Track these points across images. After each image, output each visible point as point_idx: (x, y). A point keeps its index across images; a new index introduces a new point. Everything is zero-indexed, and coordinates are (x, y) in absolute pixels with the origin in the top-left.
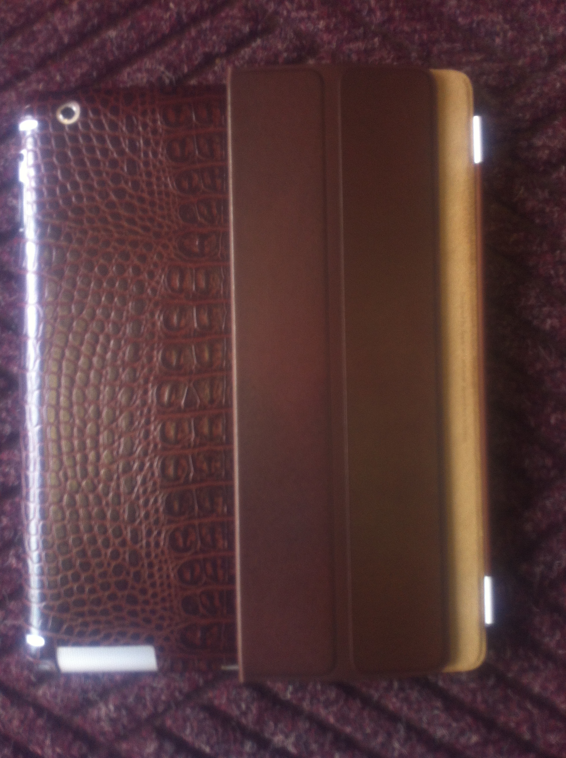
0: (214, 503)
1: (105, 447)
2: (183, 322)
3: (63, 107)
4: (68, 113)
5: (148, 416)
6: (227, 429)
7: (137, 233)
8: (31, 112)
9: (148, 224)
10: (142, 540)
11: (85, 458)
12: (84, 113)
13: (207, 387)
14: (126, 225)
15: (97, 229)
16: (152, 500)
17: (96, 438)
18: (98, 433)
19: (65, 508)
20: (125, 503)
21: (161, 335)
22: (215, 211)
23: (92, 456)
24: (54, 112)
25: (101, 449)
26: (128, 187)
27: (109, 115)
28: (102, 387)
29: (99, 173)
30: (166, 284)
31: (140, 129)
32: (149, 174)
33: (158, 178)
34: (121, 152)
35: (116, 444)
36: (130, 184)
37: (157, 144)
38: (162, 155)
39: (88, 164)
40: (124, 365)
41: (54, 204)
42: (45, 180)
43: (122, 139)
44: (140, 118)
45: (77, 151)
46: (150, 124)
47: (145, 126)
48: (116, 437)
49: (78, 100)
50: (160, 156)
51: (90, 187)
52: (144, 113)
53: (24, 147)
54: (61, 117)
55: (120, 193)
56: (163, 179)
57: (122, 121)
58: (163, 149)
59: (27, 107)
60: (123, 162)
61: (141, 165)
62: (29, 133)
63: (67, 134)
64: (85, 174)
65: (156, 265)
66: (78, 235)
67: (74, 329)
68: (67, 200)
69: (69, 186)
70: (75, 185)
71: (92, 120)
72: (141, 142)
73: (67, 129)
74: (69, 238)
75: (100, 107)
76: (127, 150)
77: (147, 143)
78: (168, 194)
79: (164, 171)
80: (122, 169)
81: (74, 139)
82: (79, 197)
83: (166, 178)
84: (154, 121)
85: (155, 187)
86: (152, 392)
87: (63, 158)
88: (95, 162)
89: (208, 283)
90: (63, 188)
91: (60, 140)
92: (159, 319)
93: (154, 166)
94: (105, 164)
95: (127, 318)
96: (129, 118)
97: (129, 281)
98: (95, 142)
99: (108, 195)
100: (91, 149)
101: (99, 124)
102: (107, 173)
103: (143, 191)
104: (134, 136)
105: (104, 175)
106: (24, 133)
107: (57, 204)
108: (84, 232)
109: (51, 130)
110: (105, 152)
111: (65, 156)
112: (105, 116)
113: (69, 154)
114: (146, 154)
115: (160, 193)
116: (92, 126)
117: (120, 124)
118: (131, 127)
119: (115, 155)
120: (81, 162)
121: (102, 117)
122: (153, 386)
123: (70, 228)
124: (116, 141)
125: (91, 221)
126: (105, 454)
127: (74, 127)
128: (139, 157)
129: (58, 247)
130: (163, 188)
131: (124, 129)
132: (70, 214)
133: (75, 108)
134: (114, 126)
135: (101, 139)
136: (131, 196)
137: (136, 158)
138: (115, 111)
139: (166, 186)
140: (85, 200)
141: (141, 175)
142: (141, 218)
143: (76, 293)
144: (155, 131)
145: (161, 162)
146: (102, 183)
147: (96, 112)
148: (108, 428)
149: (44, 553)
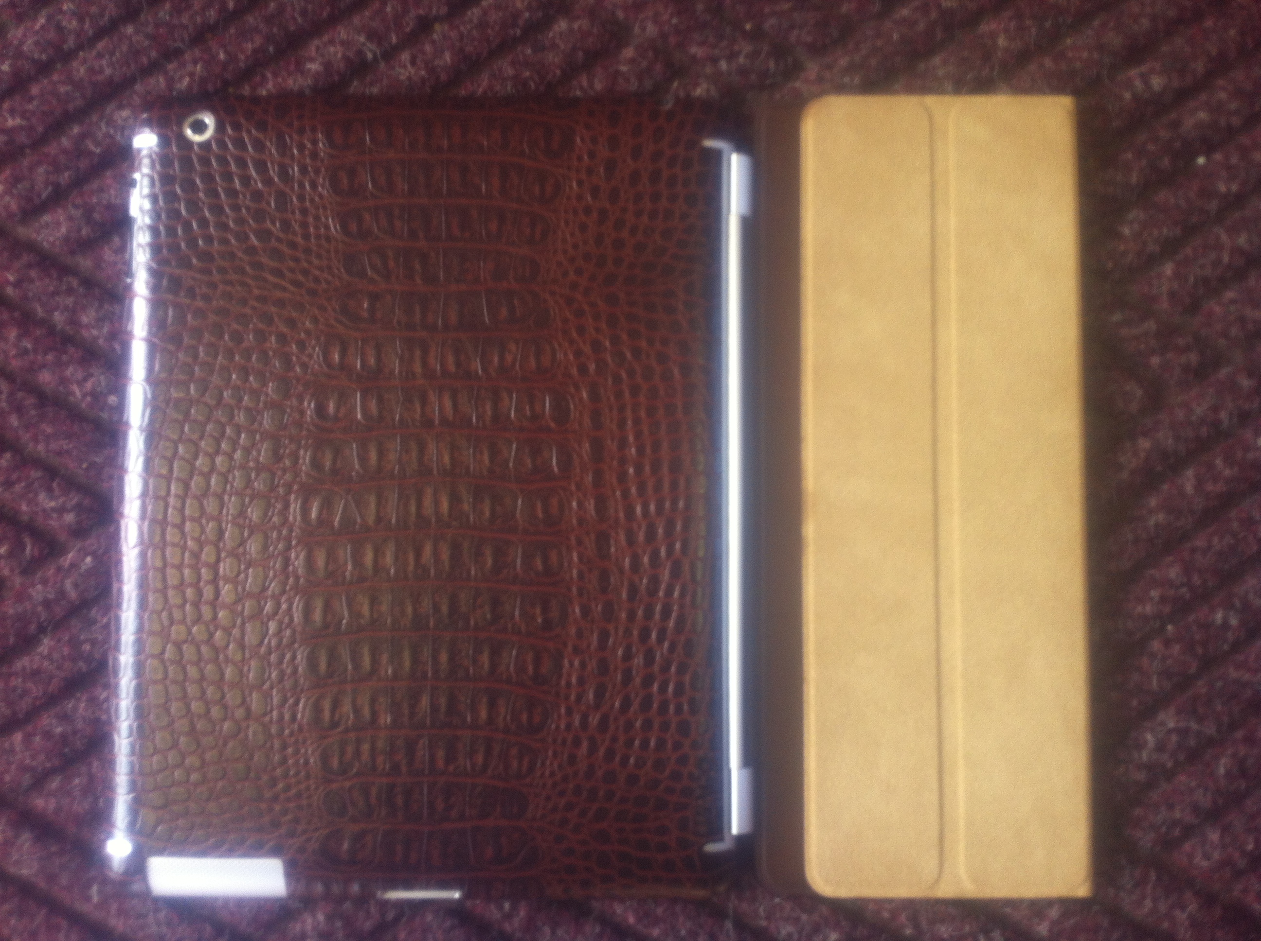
0: (375, 662)
1: (227, 580)
2: (343, 411)
3: (191, 119)
4: (199, 127)
5: (288, 539)
6: (396, 558)
7: (284, 289)
8: (149, 123)
9: (300, 277)
10: (271, 711)
11: (200, 593)
12: (220, 127)
13: (372, 500)
14: (271, 278)
15: (230, 283)
16: (288, 656)
17: (214, 567)
18: (218, 560)
19: (168, 664)
20: (250, 658)
21: (311, 427)
22: (391, 264)
23: (208, 592)
24: (180, 124)
25: (221, 583)
26: (276, 228)
27: (253, 131)
28: (226, 497)
29: (236, 208)
30: (321, 358)
31: (295, 151)
32: (304, 211)
33: (317, 218)
34: (268, 181)
35: (242, 576)
36: (278, 225)
37: (317, 172)
38: (323, 187)
39: (223, 196)
40: (259, 469)
41: (174, 248)
42: (163, 216)
43: (269, 165)
44: (295, 137)
45: (208, 178)
46: (309, 145)
47: (301, 147)
48: (243, 567)
49: (214, 111)
50: (320, 189)
51: (223, 226)
52: (301, 131)
53: (138, 169)
54: (189, 132)
55: (264, 235)
56: (323, 219)
57: (271, 141)
58: (324, 179)
59: (145, 116)
60: (270, 194)
61: (295, 200)
62: (144, 152)
63: (196, 154)
64: (217, 209)
65: (308, 332)
66: (205, 290)
67: (192, 417)
68: (192, 242)
69: (195, 225)
70: (204, 223)
71: (229, 137)
72: (296, 169)
73: (196, 147)
74: (191, 293)
75: (243, 121)
76: (276, 179)
77: (303, 170)
78: (328, 239)
79: (325, 208)
80: (269, 204)
81: (205, 161)
82: (209, 239)
83: (327, 218)
84: (315, 142)
85: (312, 230)
86: (295, 507)
87: (189, 186)
88: (232, 193)
89: (379, 359)
90: (187, 226)
91: (186, 162)
92: (310, 407)
93: (312, 201)
94: (245, 196)
95: (265, 403)
96: (280, 137)
97: (271, 353)
98: (233, 167)
99: (247, 238)
100: (228, 176)
101: (240, 143)
102: (248, 209)
103: (295, 234)
104: (287, 161)
105: (244, 211)
106: (139, 151)
107: (178, 247)
108: (213, 286)
109: (174, 149)
110: (246, 180)
111: (194, 183)
112: (249, 132)
113: (198, 181)
114: (302, 185)
115: (318, 237)
116: (230, 146)
117: (268, 144)
118: (283, 148)
119: (260, 185)
120: (212, 193)
121: (244, 135)
122: (296, 499)
123: (194, 279)
124: (261, 167)
125: (222, 270)
126: (226, 589)
127: (205, 146)
128: (292, 188)
129: (177, 306)
130: (322, 230)
131: (273, 151)
132: (194, 261)
133: (209, 120)
134: (259, 146)
135: (242, 163)
136: (279, 240)
137: (288, 190)
138: (262, 126)
139: (327, 227)
140: (216, 243)
141: (293, 213)
142: (292, 271)
143: (197, 369)
144: (314, 155)
145: (321, 196)
146: (240, 221)
147: (237, 127)
148: (233, 554)
149: (135, 725)
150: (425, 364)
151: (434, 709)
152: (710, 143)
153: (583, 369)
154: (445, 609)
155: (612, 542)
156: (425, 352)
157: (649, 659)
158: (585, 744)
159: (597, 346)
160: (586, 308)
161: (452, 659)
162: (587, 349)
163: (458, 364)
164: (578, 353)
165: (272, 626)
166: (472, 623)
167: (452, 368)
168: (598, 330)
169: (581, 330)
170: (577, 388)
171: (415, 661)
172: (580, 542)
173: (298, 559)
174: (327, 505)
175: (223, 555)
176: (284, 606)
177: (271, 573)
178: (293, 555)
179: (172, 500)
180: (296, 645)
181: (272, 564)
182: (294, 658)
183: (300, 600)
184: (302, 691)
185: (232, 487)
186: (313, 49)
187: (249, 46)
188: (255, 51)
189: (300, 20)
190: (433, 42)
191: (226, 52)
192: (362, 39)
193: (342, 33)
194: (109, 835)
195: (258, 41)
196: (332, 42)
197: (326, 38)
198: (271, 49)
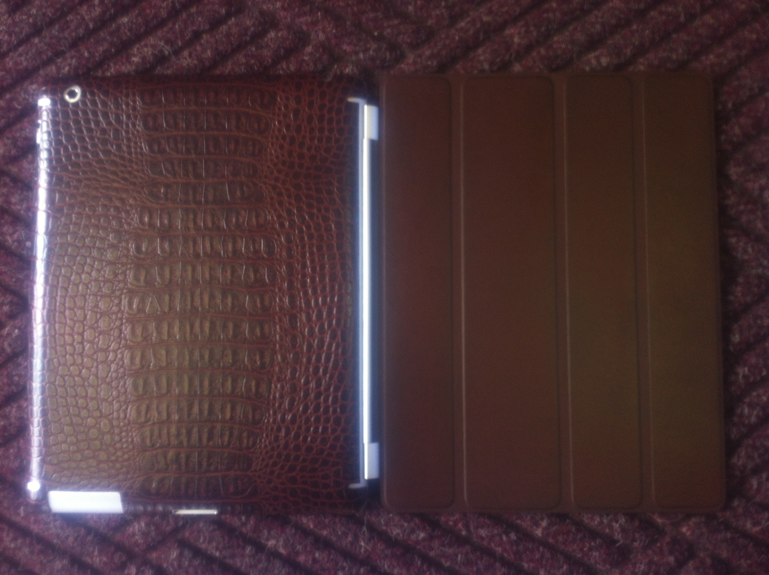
0: (169, 385)
1: (89, 342)
2: (150, 249)
3: (68, 90)
4: (72, 94)
5: (121, 319)
6: (180, 329)
7: (118, 182)
8: (46, 92)
9: (127, 176)
10: (113, 413)
11: (74, 349)
12: (84, 94)
13: (167, 298)
14: (111, 177)
15: (88, 179)
16: (122, 383)
17: (82, 334)
18: (84, 331)
19: (57, 387)
20: (101, 384)
21: (133, 258)
22: (176, 168)
23: (78, 348)
24: (62, 93)
25: (85, 343)
26: (114, 149)
27: (101, 96)
28: (87, 297)
29: (92, 138)
30: (138, 220)
31: (124, 107)
32: (129, 140)
33: (136, 143)
34: (109, 123)
35: (97, 339)
36: (114, 147)
37: (136, 117)
38: (139, 126)
39: (85, 132)
40: (106, 281)
41: (59, 160)
42: (53, 144)
43: (110, 114)
44: (123, 98)
45: (77, 122)
46: (131, 103)
47: (127, 105)
48: (97, 335)
49: (80, 85)
50: (137, 127)
51: (85, 149)
52: (127, 96)
53: (41, 118)
54: (67, 97)
55: (107, 152)
56: (139, 144)
57: (111, 102)
58: (139, 122)
59: (44, 88)
60: (110, 130)
61: (123, 133)
62: (44, 108)
63: (71, 109)
64: (82, 139)
65: (131, 206)
66: (75, 183)
67: (69, 254)
68: (68, 157)
69: (70, 147)
70: (75, 147)
71: (89, 100)
72: (124, 117)
73: (71, 106)
74: (68, 185)
75: (96, 91)
76: (113, 122)
77: (128, 117)
78: (142, 154)
79: (140, 138)
80: (109, 136)
81: (76, 113)
82: (77, 156)
83: (141, 143)
84: (134, 102)
85: (133, 150)
86: (125, 301)
87: (67, 127)
88: (90, 130)
89: (170, 221)
90: (66, 149)
91: (66, 114)
92: (132, 247)
93: (133, 134)
94: (97, 132)
95: (108, 245)
96: (116, 99)
97: (111, 218)
98: (91, 116)
99: (98, 154)
100: (88, 121)
101: (94, 103)
102: (98, 139)
103: (124, 152)
104: (120, 112)
105: (96, 140)
106: (41, 108)
107: (61, 160)
108: (79, 181)
109: (59, 106)
110: (97, 123)
111: (69, 125)
112: (99, 97)
113: (71, 124)
114: (127, 125)
115: (136, 153)
116: (89, 104)
117: (109, 103)
118: (118, 105)
119: (104, 125)
120: (79, 130)
121: (96, 98)
122: (125, 298)
123: (70, 178)
124: (106, 115)
125: (85, 172)
127: (76, 105)
128: (122, 128)
129: (60, 192)
130: (139, 150)
131: (112, 107)
132: (70, 168)
133: (78, 90)
134: (104, 104)
135: (95, 114)
136: (115, 155)
137: (120, 128)
138: (106, 93)
139: (141, 148)
140: (81, 158)
141: (123, 141)
142: (122, 172)
143: (71, 227)
144: (134, 109)
145: (138, 131)
146: (94, 145)
147: (93, 94)
148: (91, 327)
149: (41, 420)
150: (195, 223)
151: (201, 412)
152: (352, 100)
153: (282, 225)
154: (207, 357)
155: (298, 320)
156: (195, 216)
157: (318, 384)
158: (283, 430)
159: (290, 213)
160: (283, 191)
161: (210, 384)
162: (285, 214)
163: (213, 223)
164: (279, 217)
165: (113, 367)
166: (221, 365)
167: (210, 224)
168: (290, 203)
169: (281, 204)
170: (279, 236)
171: (191, 384)
172: (280, 320)
173: (127, 330)
174: (143, 301)
175: (86, 328)
176: (119, 356)
177: (112, 338)
178: (124, 328)
179: (58, 299)
180: (126, 377)
181: (112, 333)
182: (125, 383)
183: (128, 352)
184: (129, 402)
185: (91, 290)
186: (135, 50)
187: (101, 49)
188: (104, 51)
189: (128, 34)
190: (201, 45)
191: (89, 52)
192: (162, 44)
193: (152, 40)
194: (29, 480)
195: (106, 46)
196: (146, 46)
197: (143, 43)
198: (113, 50)
